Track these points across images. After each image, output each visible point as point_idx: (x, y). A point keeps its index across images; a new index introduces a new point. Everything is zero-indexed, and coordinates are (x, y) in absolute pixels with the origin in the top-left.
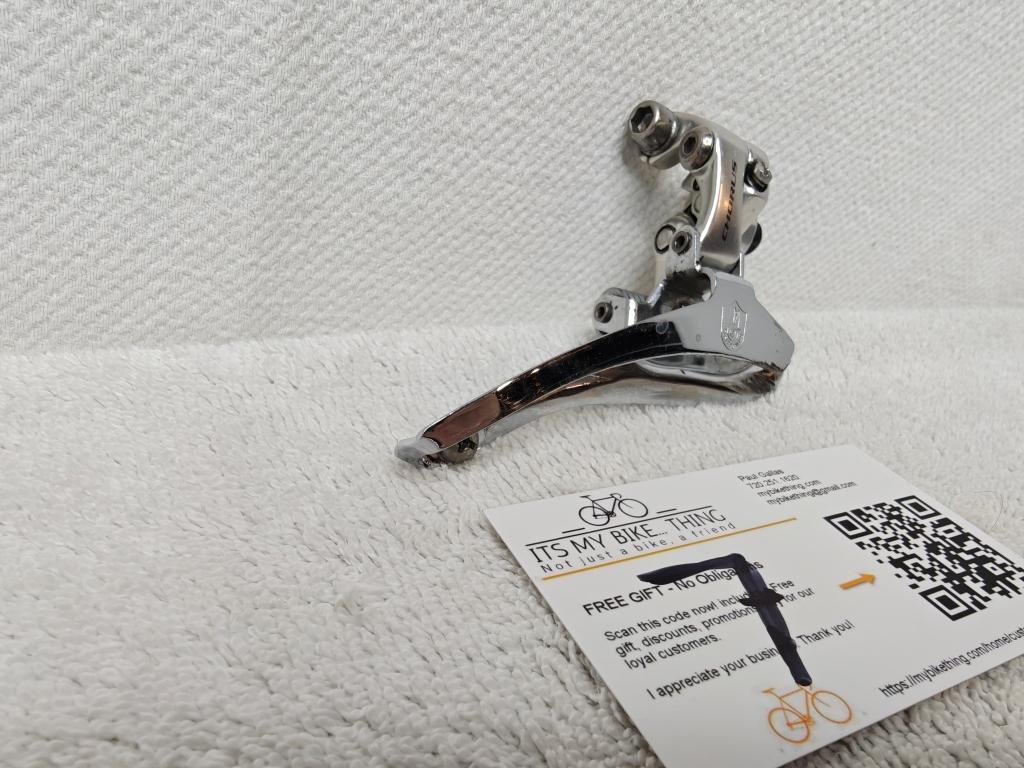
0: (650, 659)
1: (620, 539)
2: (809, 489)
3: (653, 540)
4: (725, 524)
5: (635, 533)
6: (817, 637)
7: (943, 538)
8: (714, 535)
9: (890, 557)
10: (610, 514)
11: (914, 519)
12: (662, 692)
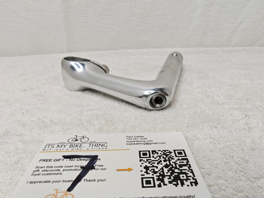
0: (39, 174)
1: (71, 147)
2: (145, 143)
3: (79, 148)
4: (104, 148)
5: (77, 146)
6: (90, 181)
7: (176, 164)
8: (98, 149)
9: (146, 166)
10: (76, 140)
11: (173, 157)
12: (31, 182)
